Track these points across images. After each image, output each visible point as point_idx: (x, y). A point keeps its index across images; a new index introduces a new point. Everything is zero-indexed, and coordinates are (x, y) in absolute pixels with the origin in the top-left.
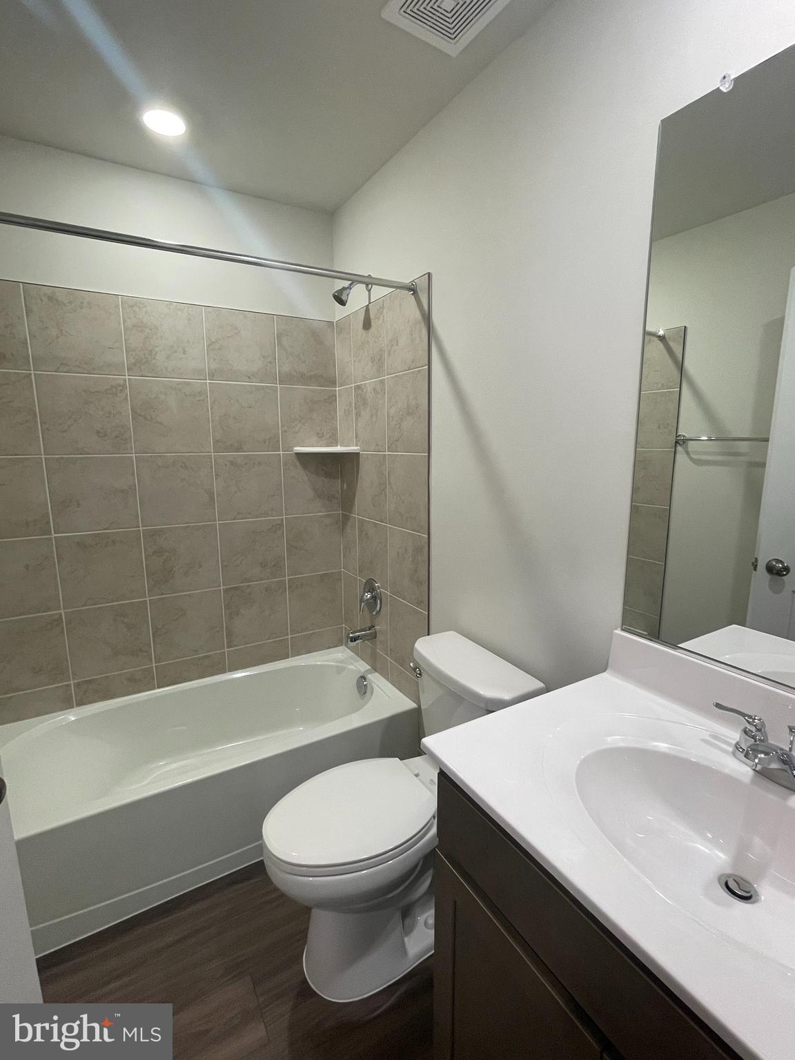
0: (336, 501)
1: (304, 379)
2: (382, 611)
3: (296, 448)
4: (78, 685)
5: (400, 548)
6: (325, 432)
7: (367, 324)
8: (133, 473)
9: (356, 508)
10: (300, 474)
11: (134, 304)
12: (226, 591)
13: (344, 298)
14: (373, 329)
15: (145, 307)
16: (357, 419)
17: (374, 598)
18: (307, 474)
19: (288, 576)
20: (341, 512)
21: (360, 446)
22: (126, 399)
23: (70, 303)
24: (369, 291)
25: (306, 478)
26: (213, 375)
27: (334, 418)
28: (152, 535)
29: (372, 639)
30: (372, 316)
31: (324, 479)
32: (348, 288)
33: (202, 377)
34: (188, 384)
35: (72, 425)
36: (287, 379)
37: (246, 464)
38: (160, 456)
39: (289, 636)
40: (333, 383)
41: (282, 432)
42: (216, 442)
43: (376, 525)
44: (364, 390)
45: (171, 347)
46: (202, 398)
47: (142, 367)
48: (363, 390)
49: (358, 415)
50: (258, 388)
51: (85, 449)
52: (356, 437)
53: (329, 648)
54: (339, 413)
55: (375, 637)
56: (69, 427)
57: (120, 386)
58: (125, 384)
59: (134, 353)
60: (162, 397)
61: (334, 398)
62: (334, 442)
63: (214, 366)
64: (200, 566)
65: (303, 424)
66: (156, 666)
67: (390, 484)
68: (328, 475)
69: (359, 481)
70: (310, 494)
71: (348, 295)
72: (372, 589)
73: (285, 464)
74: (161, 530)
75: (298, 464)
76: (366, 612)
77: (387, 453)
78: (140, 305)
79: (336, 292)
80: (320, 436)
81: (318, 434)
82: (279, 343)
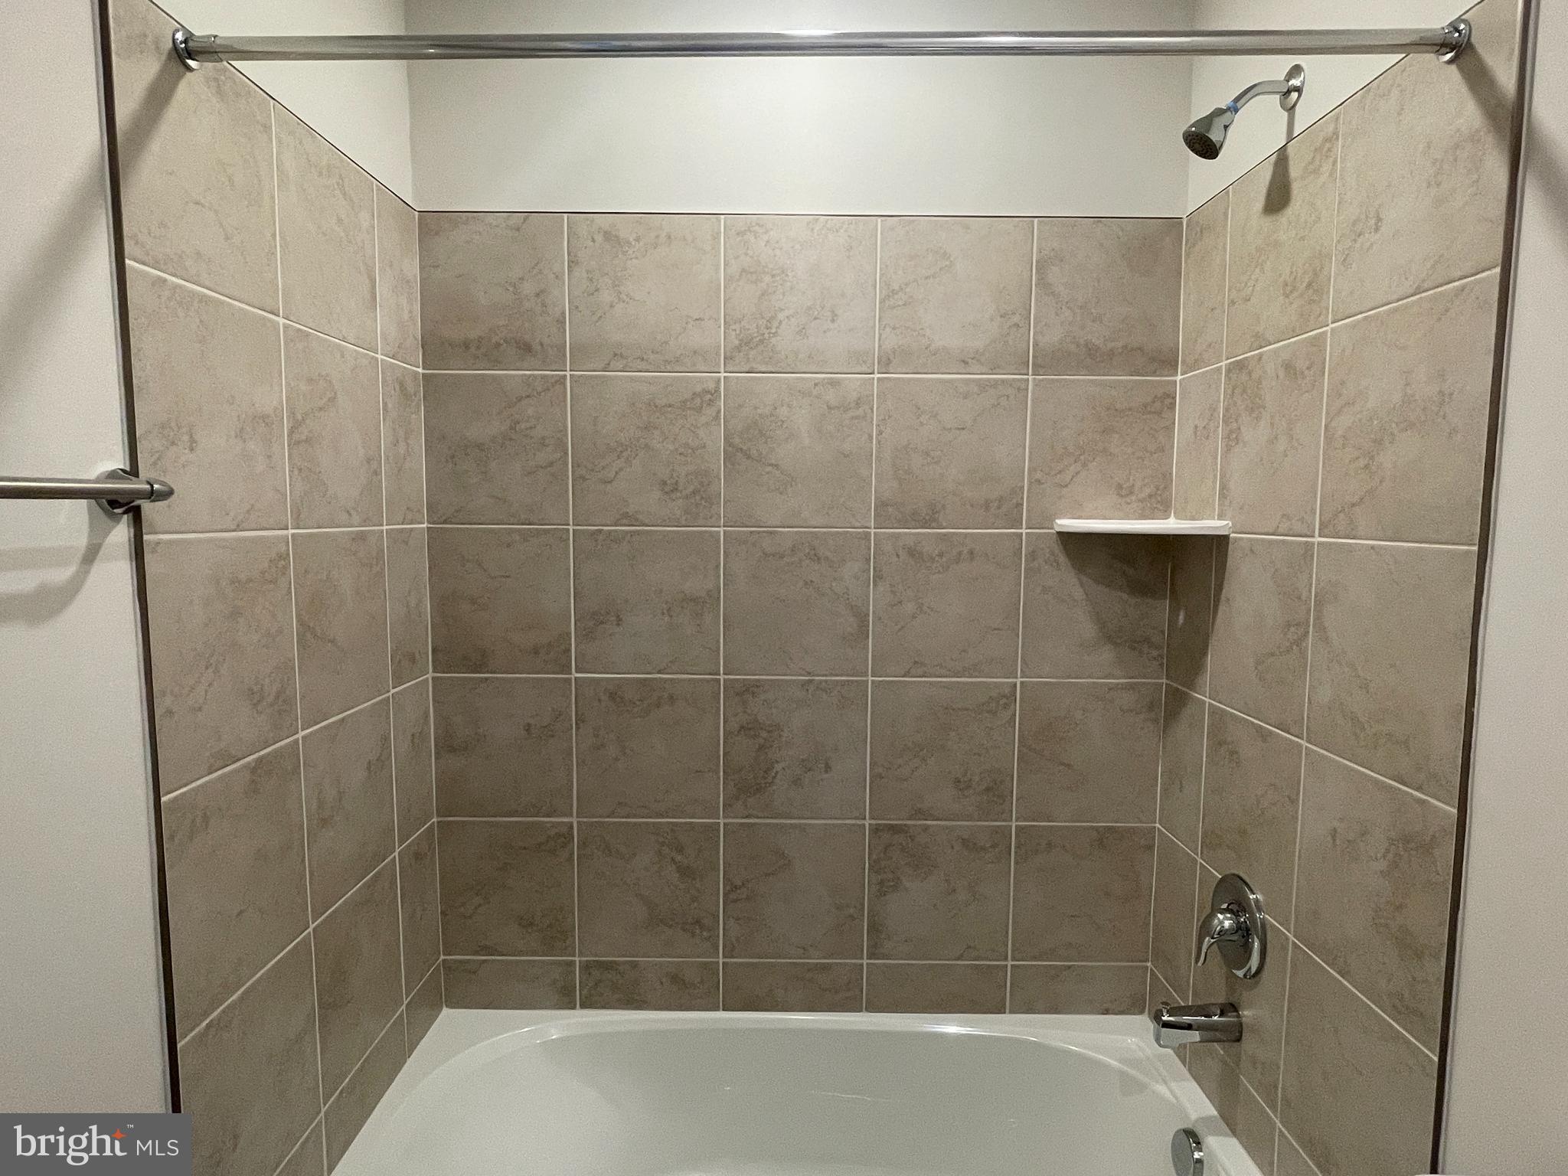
0: (1155, 653)
1: (1094, 358)
2: (1265, 974)
3: (1059, 522)
4: (587, 967)
5: (1341, 820)
6: (1139, 484)
7: (1278, 197)
8: (718, 566)
9: (1207, 679)
10: (1067, 581)
11: (746, 227)
12: (876, 830)
13: (1215, 136)
14: (1297, 206)
15: (766, 232)
16: (1228, 449)
17: (1244, 932)
18: (1082, 585)
19: (1016, 821)
20: (1164, 681)
21: (1231, 520)
22: (717, 417)
23: (638, 240)
24: (1291, 110)
25: (1078, 593)
26: (889, 362)
27: (1164, 450)
28: (744, 692)
29: (1228, 1041)
30: (1295, 171)
31: (1125, 596)
32: (1229, 109)
33: (864, 369)
34: (834, 383)
35: (621, 469)
36: (1049, 361)
37: (941, 555)
38: (771, 533)
39: (1010, 963)
40: (1167, 362)
41: (1030, 483)
42: (881, 505)
43: (1264, 735)
44: (1255, 376)
45: (809, 308)
46: (860, 412)
47: (752, 353)
48: (1250, 374)
49: (1233, 438)
50: (983, 386)
51: (640, 517)
52: (1223, 496)
53: (1106, 1012)
54: (1180, 436)
55: (1239, 1040)
56: (617, 473)
57: (709, 392)
58: (717, 390)
59: (737, 327)
60: (783, 411)
61: (1168, 401)
62: (1161, 506)
63: (892, 341)
64: (828, 768)
65: (1084, 465)
66: (723, 963)
67: (1321, 628)
68: (1140, 589)
69: (1222, 608)
70: (1088, 629)
71: (1226, 127)
72: (1238, 907)
73: (1032, 556)
74: (757, 684)
75: (1062, 558)
76: (1216, 962)
77: (1318, 539)
78: (757, 228)
79: (1192, 126)
80: (1123, 491)
81: (1120, 487)
82: (1043, 283)
